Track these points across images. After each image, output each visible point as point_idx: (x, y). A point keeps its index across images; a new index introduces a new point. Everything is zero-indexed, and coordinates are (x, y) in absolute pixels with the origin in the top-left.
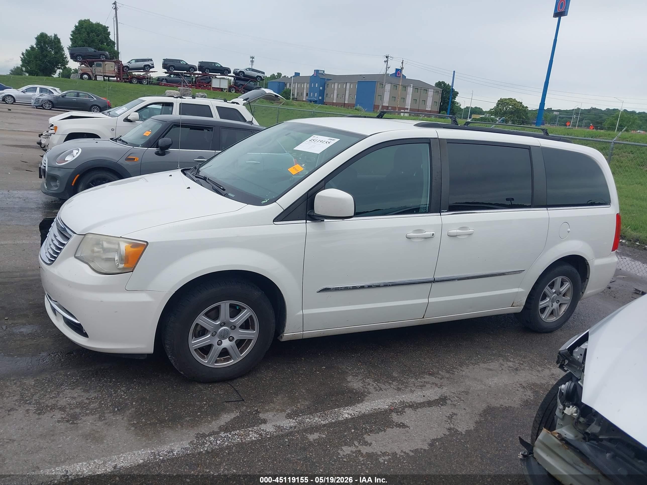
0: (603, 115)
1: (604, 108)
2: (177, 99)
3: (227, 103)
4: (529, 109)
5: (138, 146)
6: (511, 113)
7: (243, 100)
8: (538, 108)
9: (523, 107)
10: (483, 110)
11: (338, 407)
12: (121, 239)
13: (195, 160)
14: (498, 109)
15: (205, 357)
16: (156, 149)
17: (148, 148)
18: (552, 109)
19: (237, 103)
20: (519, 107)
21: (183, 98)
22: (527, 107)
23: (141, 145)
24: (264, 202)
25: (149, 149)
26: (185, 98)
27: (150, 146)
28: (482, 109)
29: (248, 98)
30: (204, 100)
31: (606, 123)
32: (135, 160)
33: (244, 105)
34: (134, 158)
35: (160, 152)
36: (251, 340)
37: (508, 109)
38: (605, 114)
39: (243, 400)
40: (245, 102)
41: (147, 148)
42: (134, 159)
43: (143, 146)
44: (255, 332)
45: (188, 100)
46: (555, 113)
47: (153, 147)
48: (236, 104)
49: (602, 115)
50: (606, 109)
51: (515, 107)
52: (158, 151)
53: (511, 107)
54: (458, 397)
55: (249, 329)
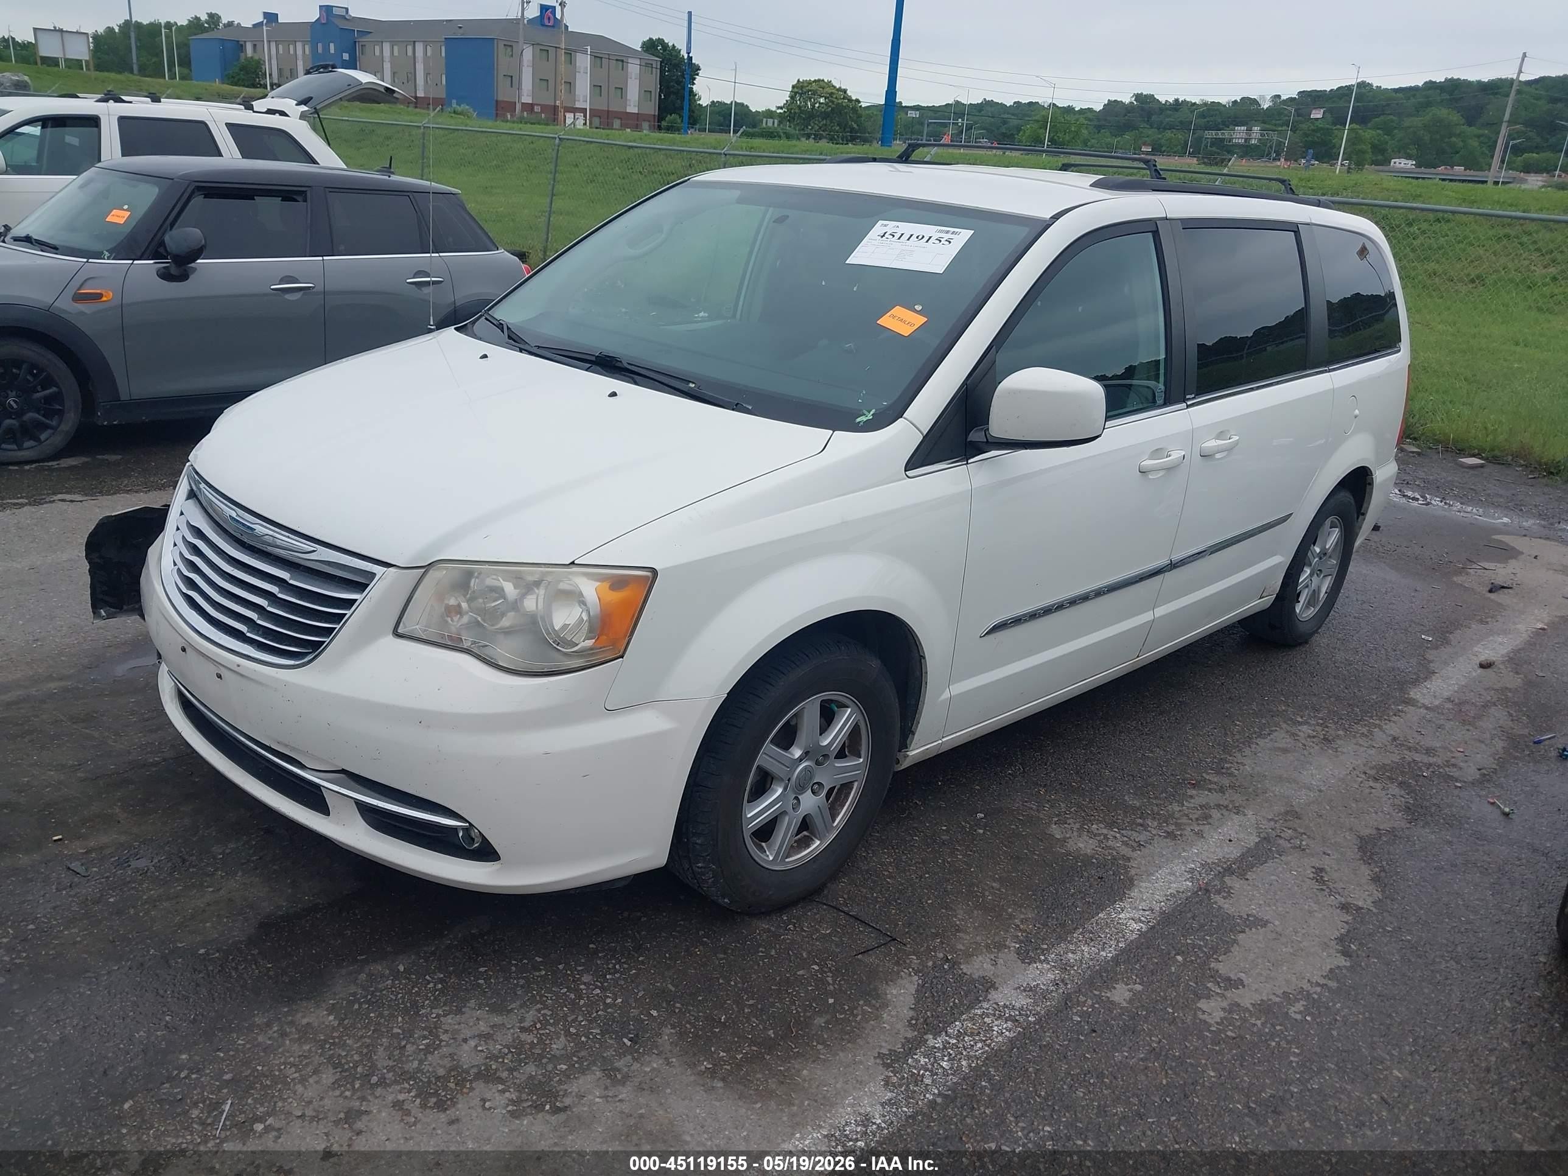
0: (1009, 116)
1: (1009, 103)
2: (108, 104)
3: (254, 112)
4: (864, 105)
5: (99, 255)
6: (825, 115)
7: (297, 105)
8: (883, 103)
9: (850, 100)
10: (751, 108)
11: (1101, 908)
12: (575, 569)
13: (272, 287)
14: (793, 106)
15: (763, 847)
16: (152, 262)
17: (134, 260)
18: (903, 105)
19: (283, 113)
20: (840, 101)
21: (124, 101)
22: (858, 101)
23: (107, 254)
24: (863, 418)
25: (136, 262)
26: (131, 102)
27: (139, 254)
28: (747, 107)
29: (311, 98)
30: (183, 107)
31: (1022, 136)
32: (104, 299)
33: (303, 116)
34: (99, 291)
35: (174, 271)
36: (852, 783)
37: (817, 105)
38: (1013, 115)
39: (895, 939)
40: (304, 108)
41: (131, 262)
42: (100, 296)
43: (118, 253)
44: (861, 760)
45: (140, 107)
46: (912, 114)
47: (146, 256)
48: (280, 115)
49: (1006, 116)
50: (1015, 103)
51: (833, 102)
52: (164, 268)
53: (822, 100)
54: (1289, 829)
55: (846, 756)
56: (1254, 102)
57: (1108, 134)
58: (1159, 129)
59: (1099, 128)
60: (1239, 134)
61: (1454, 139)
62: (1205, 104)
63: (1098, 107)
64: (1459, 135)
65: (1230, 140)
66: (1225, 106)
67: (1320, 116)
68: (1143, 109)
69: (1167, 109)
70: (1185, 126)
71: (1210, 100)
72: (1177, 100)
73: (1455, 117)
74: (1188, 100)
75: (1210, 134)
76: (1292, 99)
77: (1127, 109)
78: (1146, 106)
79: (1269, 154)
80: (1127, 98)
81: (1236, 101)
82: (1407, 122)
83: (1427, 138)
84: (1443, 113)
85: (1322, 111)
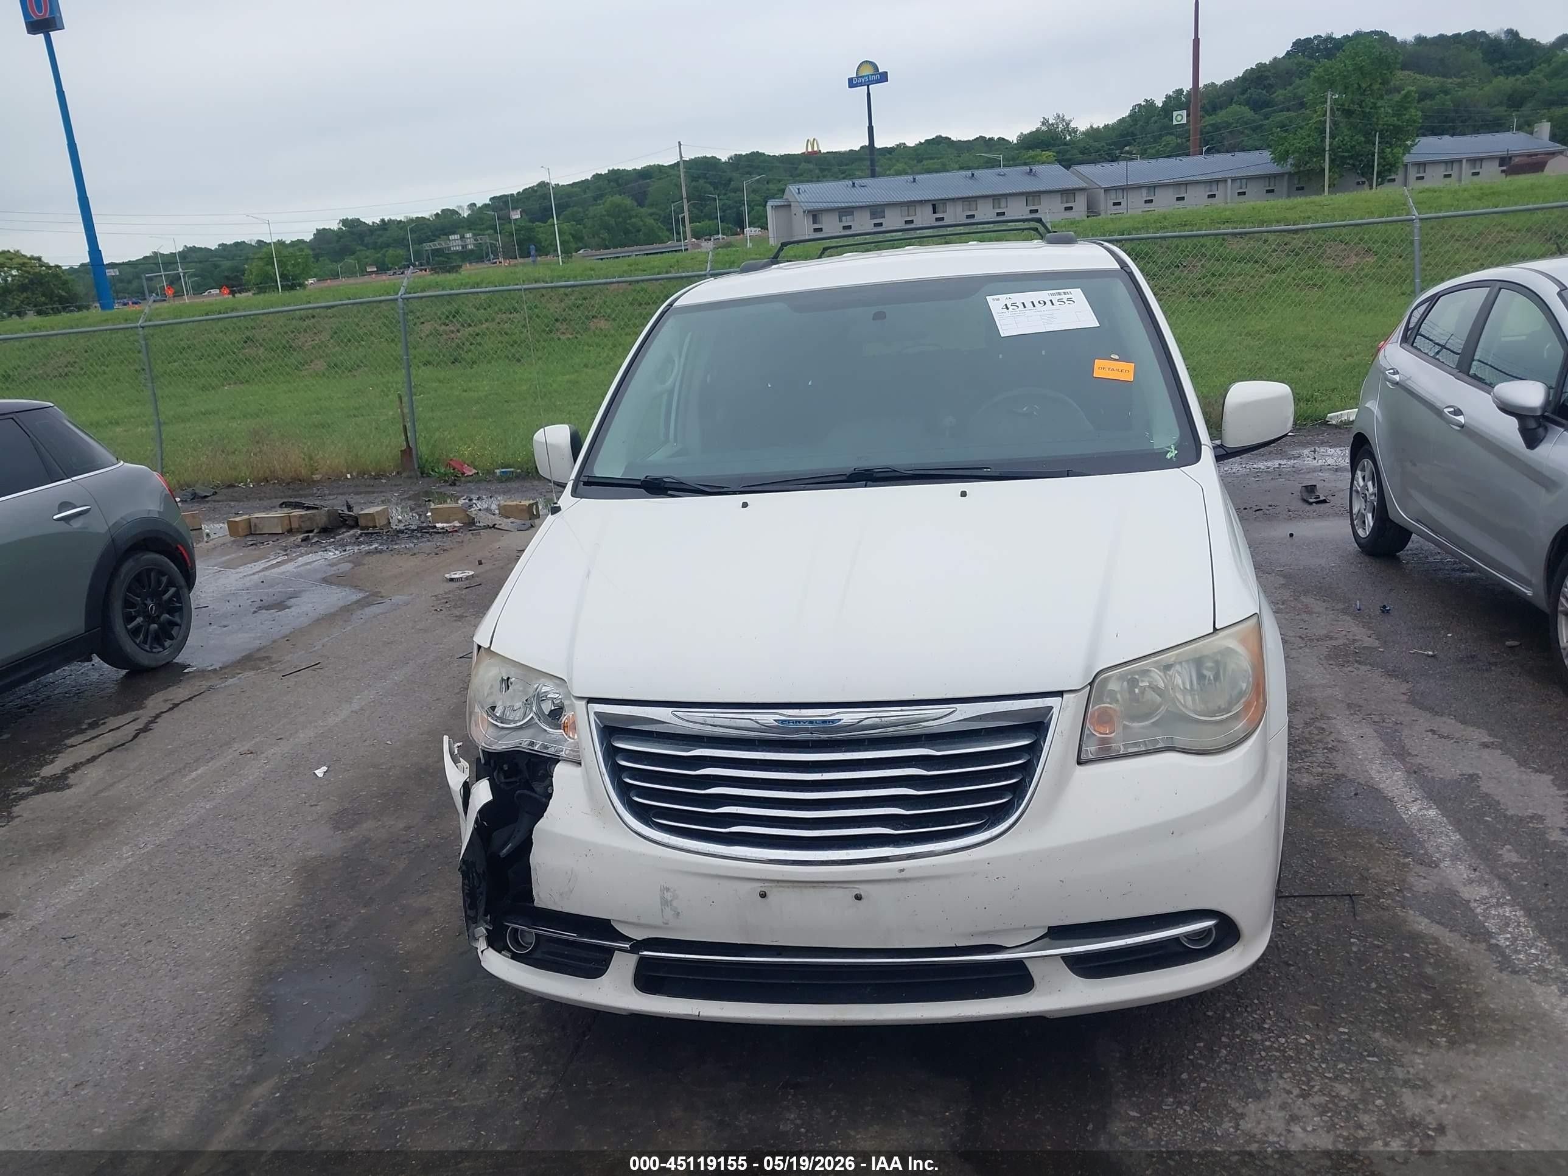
6: (24, 288)
8: (88, 262)
24: (1171, 454)
31: (250, 276)
37: (10, 279)
46: (111, 272)
50: (219, 245)
53: (14, 273)
56: (454, 212)
57: (327, 261)
58: (375, 249)
59: (317, 257)
60: (454, 242)
61: (633, 220)
62: (411, 220)
63: (308, 237)
64: (637, 216)
65: (449, 248)
66: (429, 220)
67: (518, 216)
68: (352, 233)
69: (376, 230)
70: (402, 242)
71: (414, 216)
72: (383, 220)
73: (628, 202)
74: (393, 218)
75: (428, 246)
76: (486, 206)
77: (338, 235)
78: (354, 230)
79: (487, 255)
80: (335, 226)
81: (437, 214)
82: (592, 210)
83: (612, 222)
84: (617, 198)
85: (519, 212)
